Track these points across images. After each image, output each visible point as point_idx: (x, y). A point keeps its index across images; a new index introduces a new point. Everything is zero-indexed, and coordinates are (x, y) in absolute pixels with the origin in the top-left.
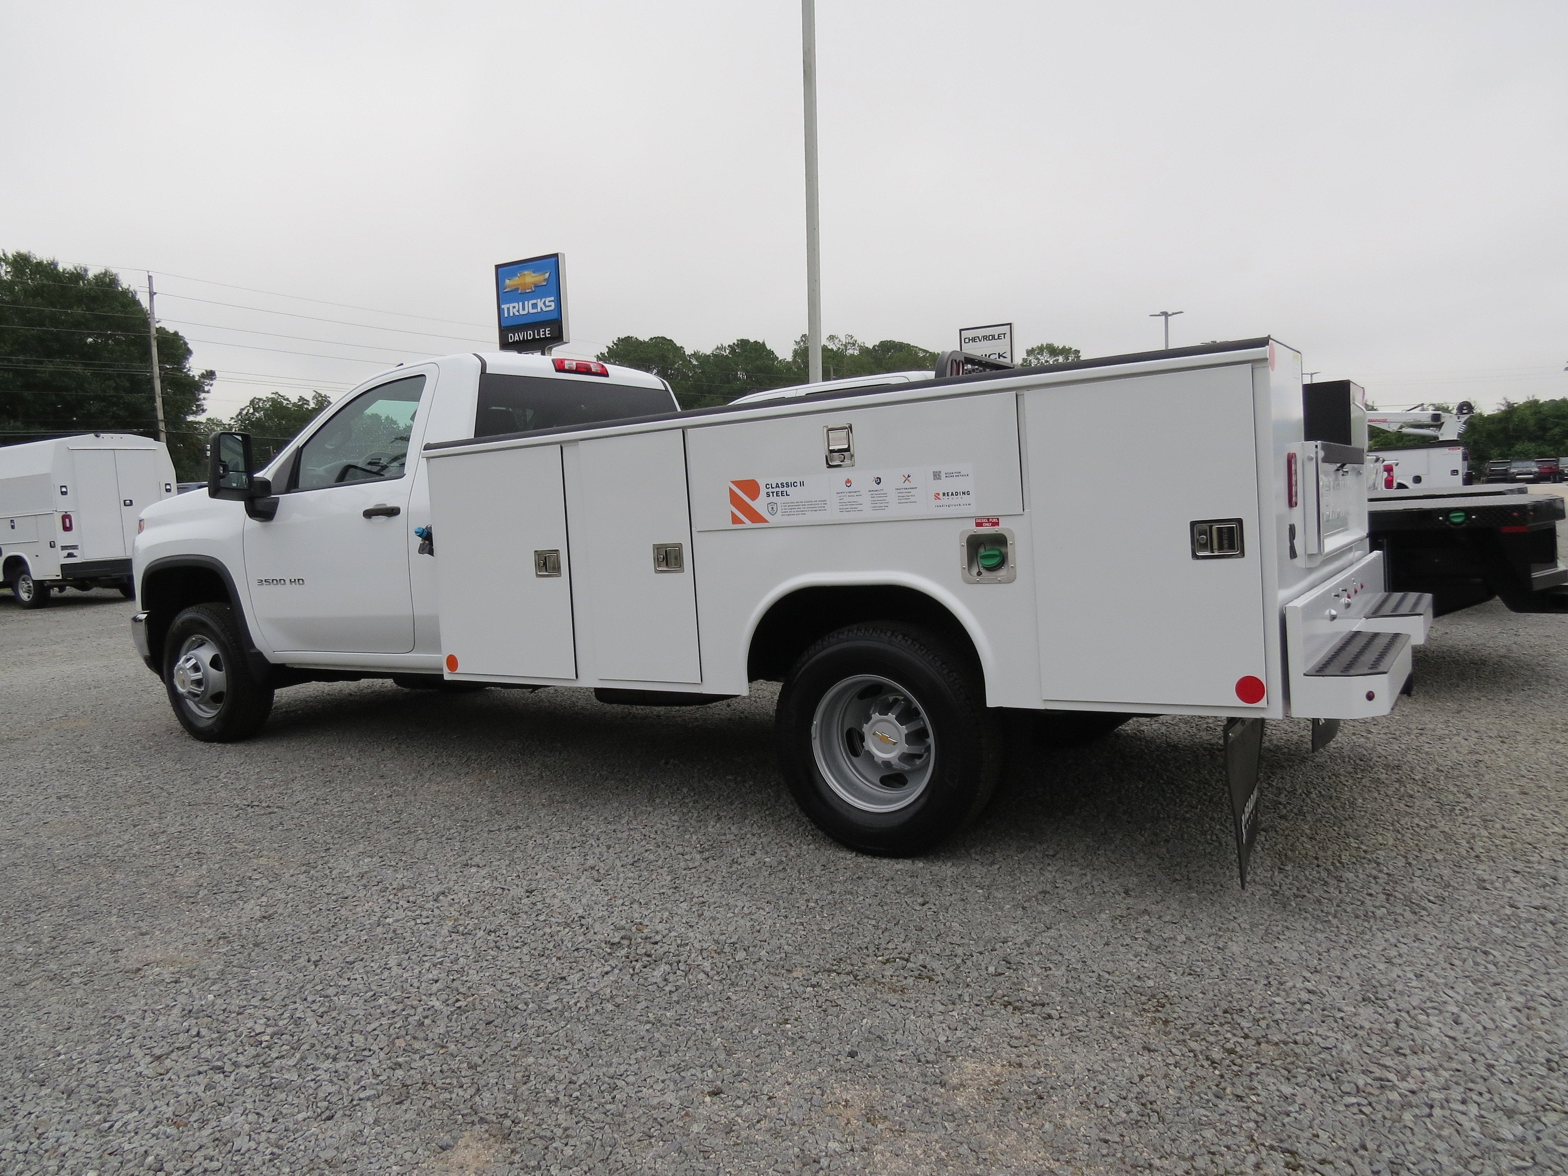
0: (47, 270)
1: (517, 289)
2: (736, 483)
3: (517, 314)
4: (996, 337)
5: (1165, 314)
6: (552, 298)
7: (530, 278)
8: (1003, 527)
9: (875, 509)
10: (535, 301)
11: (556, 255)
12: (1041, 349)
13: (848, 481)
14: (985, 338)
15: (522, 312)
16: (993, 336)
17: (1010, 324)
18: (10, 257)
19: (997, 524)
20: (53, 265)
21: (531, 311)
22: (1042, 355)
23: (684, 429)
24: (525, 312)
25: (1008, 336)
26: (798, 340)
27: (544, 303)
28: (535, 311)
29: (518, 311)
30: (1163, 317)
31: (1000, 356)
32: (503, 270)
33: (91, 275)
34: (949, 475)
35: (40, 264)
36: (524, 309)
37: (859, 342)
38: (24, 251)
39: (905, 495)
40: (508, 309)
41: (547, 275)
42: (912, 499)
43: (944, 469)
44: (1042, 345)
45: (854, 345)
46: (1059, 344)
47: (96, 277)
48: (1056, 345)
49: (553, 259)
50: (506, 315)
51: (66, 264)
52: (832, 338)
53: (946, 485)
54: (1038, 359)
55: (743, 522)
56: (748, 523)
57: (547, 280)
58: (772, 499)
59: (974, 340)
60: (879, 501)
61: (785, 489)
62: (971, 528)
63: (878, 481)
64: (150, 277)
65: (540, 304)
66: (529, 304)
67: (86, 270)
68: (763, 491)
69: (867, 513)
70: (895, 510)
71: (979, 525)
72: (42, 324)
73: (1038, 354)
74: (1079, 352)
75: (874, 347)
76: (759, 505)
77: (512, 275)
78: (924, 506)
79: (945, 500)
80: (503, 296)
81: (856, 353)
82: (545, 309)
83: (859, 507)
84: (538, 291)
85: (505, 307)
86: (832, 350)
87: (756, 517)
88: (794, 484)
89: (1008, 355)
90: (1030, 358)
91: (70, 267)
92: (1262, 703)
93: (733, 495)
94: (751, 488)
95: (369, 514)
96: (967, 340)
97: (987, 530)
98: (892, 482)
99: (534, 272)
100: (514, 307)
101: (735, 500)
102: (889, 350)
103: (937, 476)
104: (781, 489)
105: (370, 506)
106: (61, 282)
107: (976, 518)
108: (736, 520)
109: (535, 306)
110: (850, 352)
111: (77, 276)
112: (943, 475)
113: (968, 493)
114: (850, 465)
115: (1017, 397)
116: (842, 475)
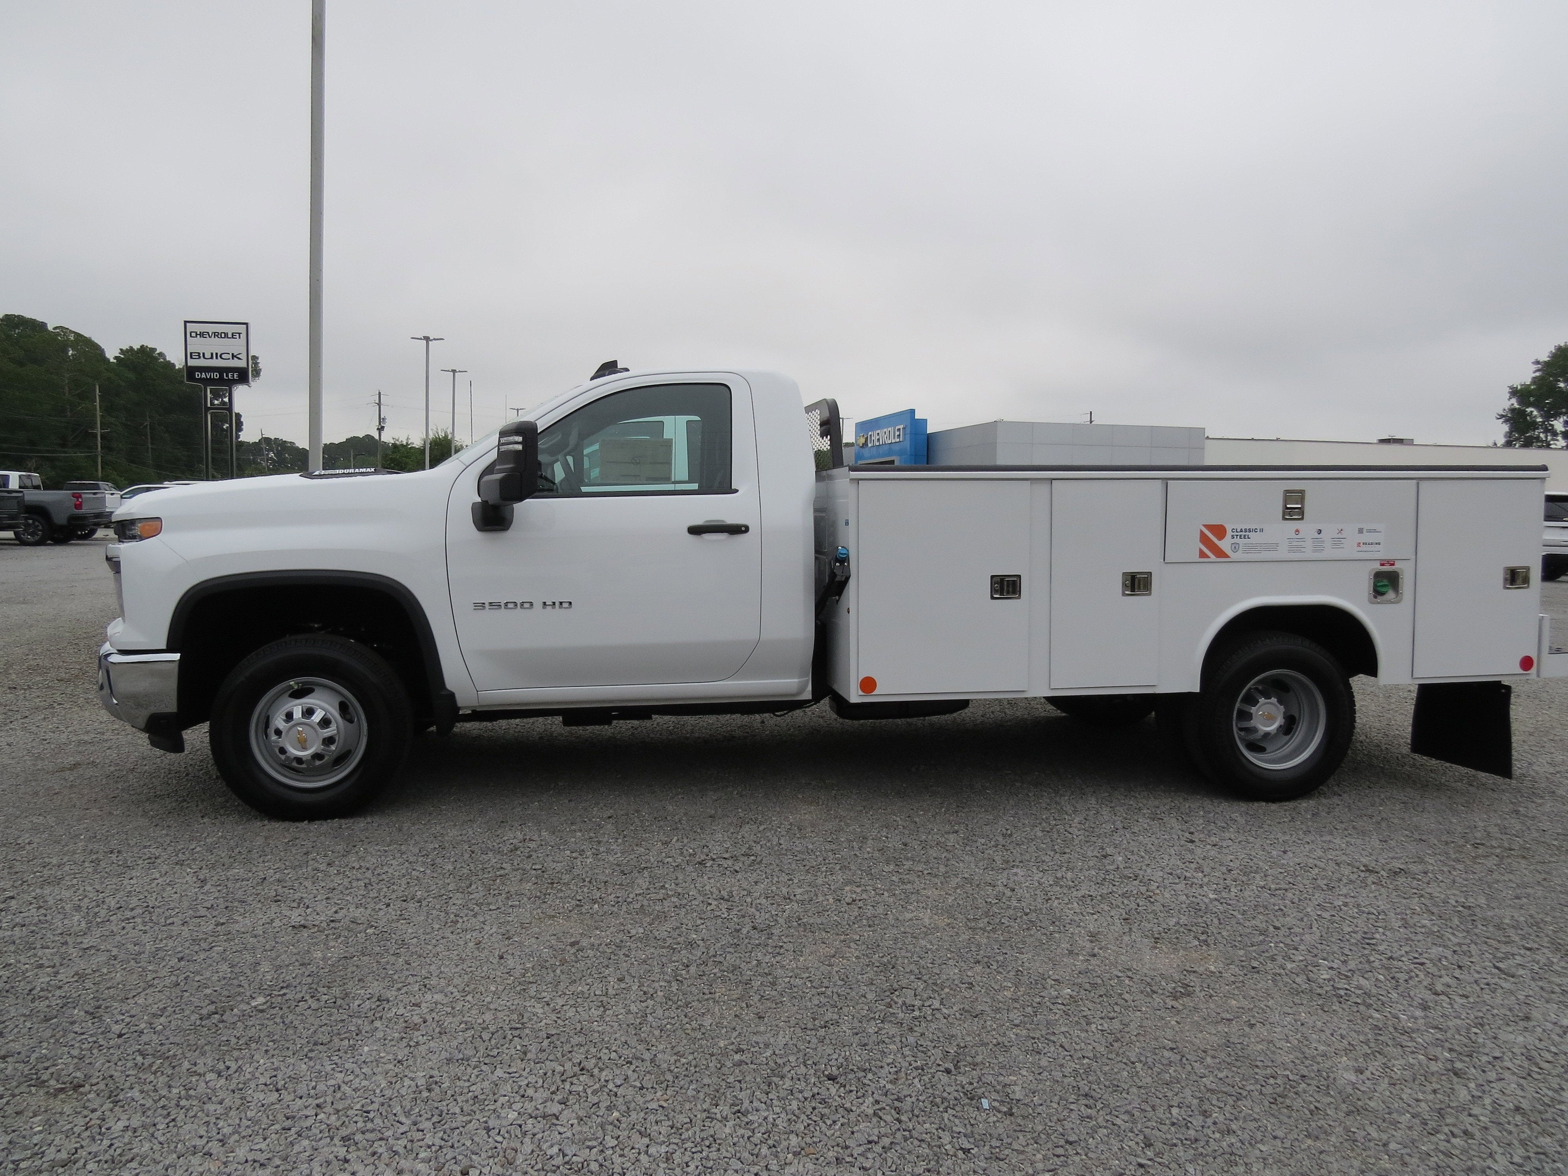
2: (1205, 526)
4: (230, 336)
8: (1397, 566)
9: (1315, 551)
13: (1297, 531)
14: (216, 334)
16: (226, 335)
17: (247, 324)
19: (1393, 565)
23: (1166, 480)
25: (243, 336)
31: (233, 356)
34: (1369, 531)
39: (1338, 542)
42: (1342, 546)
43: (1366, 527)
53: (1366, 537)
55: (1208, 557)
56: (1213, 557)
58: (1235, 540)
59: (202, 335)
60: (1318, 545)
61: (1247, 533)
62: (1377, 567)
63: (1320, 532)
68: (1229, 533)
69: (1309, 554)
70: (1329, 552)
71: (1382, 565)
76: (1225, 544)
78: (1349, 550)
79: (1364, 548)
83: (1303, 550)
87: (1220, 553)
88: (1255, 530)
89: (243, 356)
93: (1202, 534)
94: (1219, 531)
95: (695, 531)
96: (194, 334)
97: (1387, 568)
98: (1330, 532)
101: (1204, 539)
102: (17, 326)
103: (1361, 531)
104: (1244, 533)
105: (699, 521)
107: (1382, 560)
108: (1202, 555)
112: (1365, 531)
113: (1379, 544)
114: (1302, 519)
115: (1418, 484)
116: (1293, 525)
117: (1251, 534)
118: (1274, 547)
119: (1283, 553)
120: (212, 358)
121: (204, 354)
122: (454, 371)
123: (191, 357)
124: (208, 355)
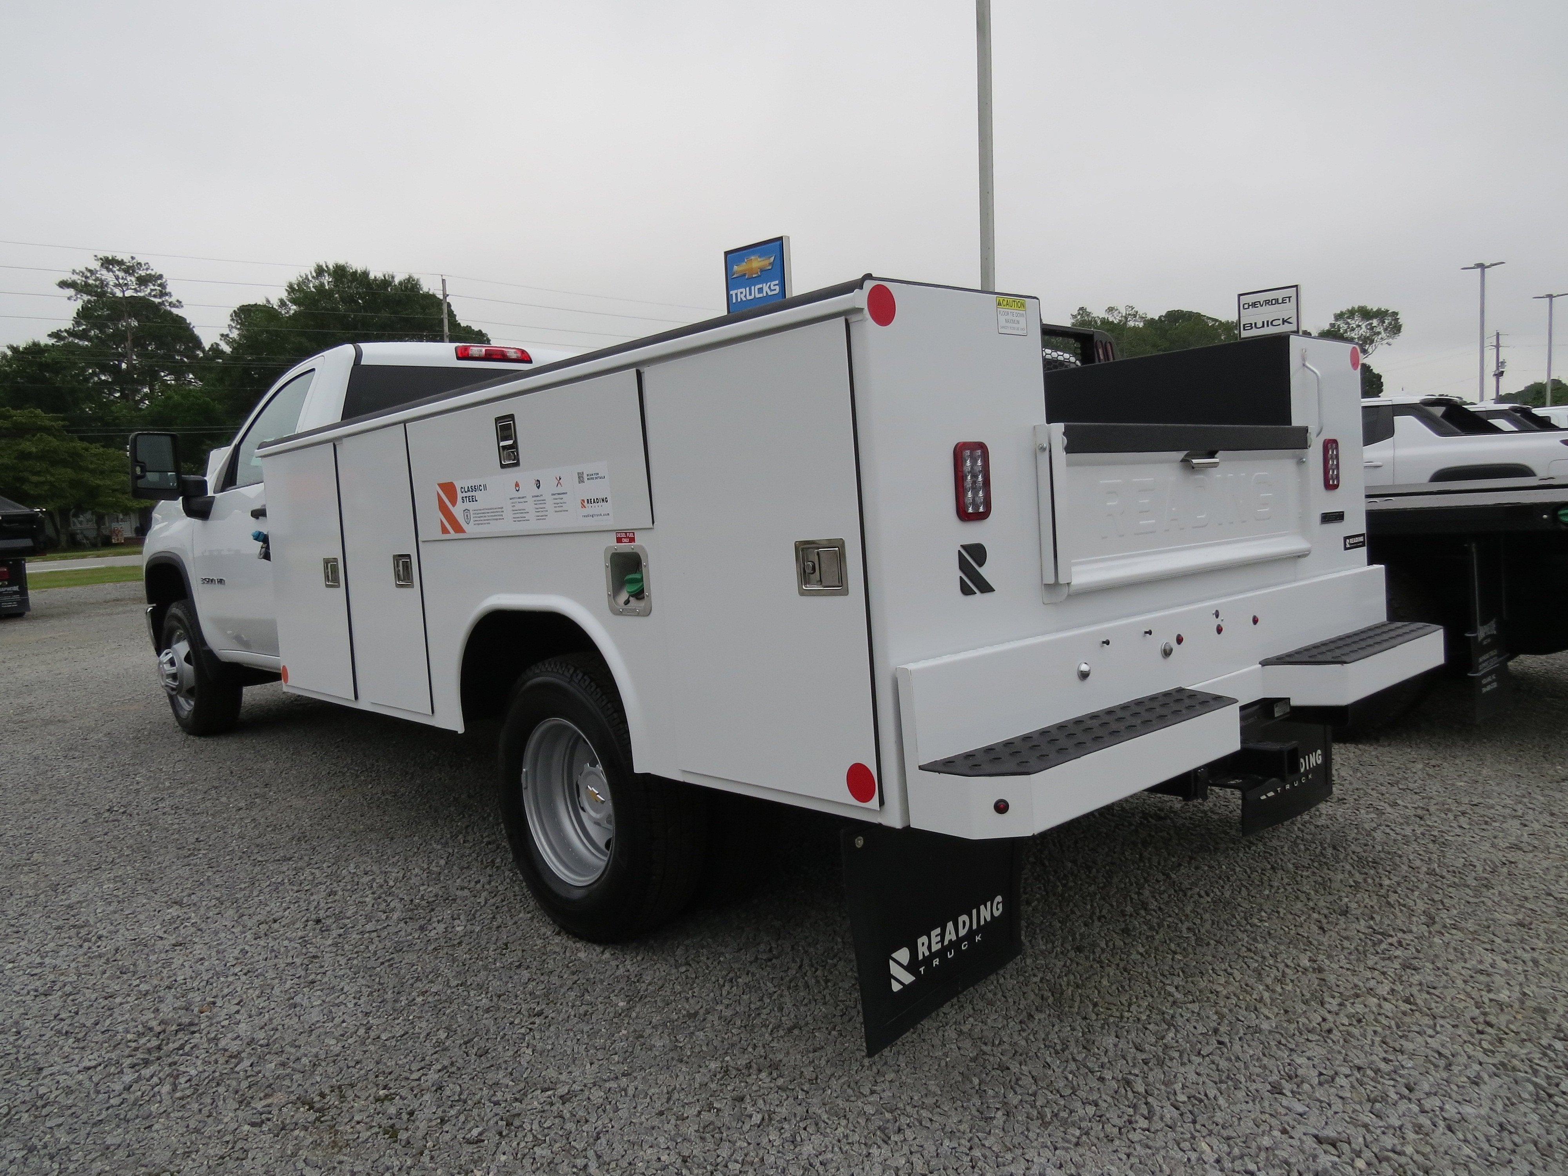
0: (362, 278)
1: (744, 275)
2: (441, 486)
3: (744, 299)
4: (1280, 301)
5: (1481, 266)
6: (777, 282)
7: (757, 263)
8: (638, 544)
10: (760, 286)
11: (781, 238)
12: (1352, 313)
13: (515, 485)
14: (1267, 302)
15: (749, 298)
16: (1277, 300)
17: (1296, 286)
18: (331, 267)
20: (365, 274)
21: (758, 296)
22: (1353, 319)
23: (405, 422)
24: (752, 297)
25: (1294, 299)
26: (1075, 313)
27: (770, 287)
28: (761, 295)
29: (745, 296)
30: (1479, 270)
31: (1284, 321)
32: (732, 256)
33: (397, 281)
34: (590, 477)
35: (355, 273)
36: (750, 294)
37: (1141, 313)
38: (341, 262)
39: (559, 501)
40: (736, 294)
41: (772, 259)
42: (565, 507)
43: (586, 468)
44: (1353, 308)
45: (1135, 316)
46: (1373, 306)
47: (400, 283)
48: (1369, 308)
49: (778, 243)
50: (734, 301)
51: (376, 272)
52: (1111, 310)
53: (589, 489)
54: (1348, 323)
55: (448, 531)
56: (453, 534)
57: (772, 264)
58: (466, 505)
59: (1254, 305)
60: (539, 508)
61: (474, 494)
62: (613, 544)
64: (443, 281)
65: (766, 288)
66: (755, 289)
67: (393, 277)
68: (460, 494)
69: (532, 524)
70: (554, 520)
72: (356, 328)
73: (1348, 317)
74: (1397, 314)
75: (1160, 317)
76: (458, 512)
77: (740, 261)
78: (574, 518)
79: (591, 509)
80: (732, 281)
81: (1141, 325)
82: (770, 293)
83: (527, 516)
84: (764, 275)
85: (733, 292)
86: (1112, 322)
87: (457, 526)
88: (479, 488)
89: (1294, 320)
90: (1339, 323)
91: (380, 276)
92: (874, 802)
93: (441, 501)
94: (451, 492)
96: (1246, 306)
97: (625, 547)
98: (548, 485)
99: (760, 257)
100: (741, 293)
101: (442, 506)
102: (1176, 321)
104: (471, 494)
106: (372, 288)
107: (617, 532)
108: (444, 529)
109: (760, 290)
110: (1131, 324)
111: (386, 283)
112: (584, 477)
113: (604, 500)
114: (517, 464)
115: (639, 375)
116: (512, 475)
117: (477, 494)
118: (496, 514)
119: (507, 525)
120: (1263, 326)
121: (1255, 324)
122: (1550, 296)
123: (1244, 329)
124: (1259, 325)
